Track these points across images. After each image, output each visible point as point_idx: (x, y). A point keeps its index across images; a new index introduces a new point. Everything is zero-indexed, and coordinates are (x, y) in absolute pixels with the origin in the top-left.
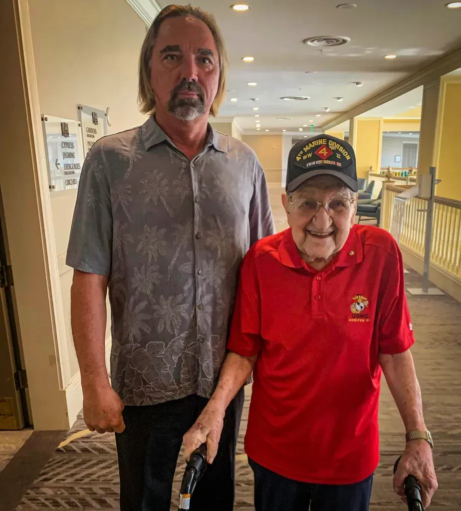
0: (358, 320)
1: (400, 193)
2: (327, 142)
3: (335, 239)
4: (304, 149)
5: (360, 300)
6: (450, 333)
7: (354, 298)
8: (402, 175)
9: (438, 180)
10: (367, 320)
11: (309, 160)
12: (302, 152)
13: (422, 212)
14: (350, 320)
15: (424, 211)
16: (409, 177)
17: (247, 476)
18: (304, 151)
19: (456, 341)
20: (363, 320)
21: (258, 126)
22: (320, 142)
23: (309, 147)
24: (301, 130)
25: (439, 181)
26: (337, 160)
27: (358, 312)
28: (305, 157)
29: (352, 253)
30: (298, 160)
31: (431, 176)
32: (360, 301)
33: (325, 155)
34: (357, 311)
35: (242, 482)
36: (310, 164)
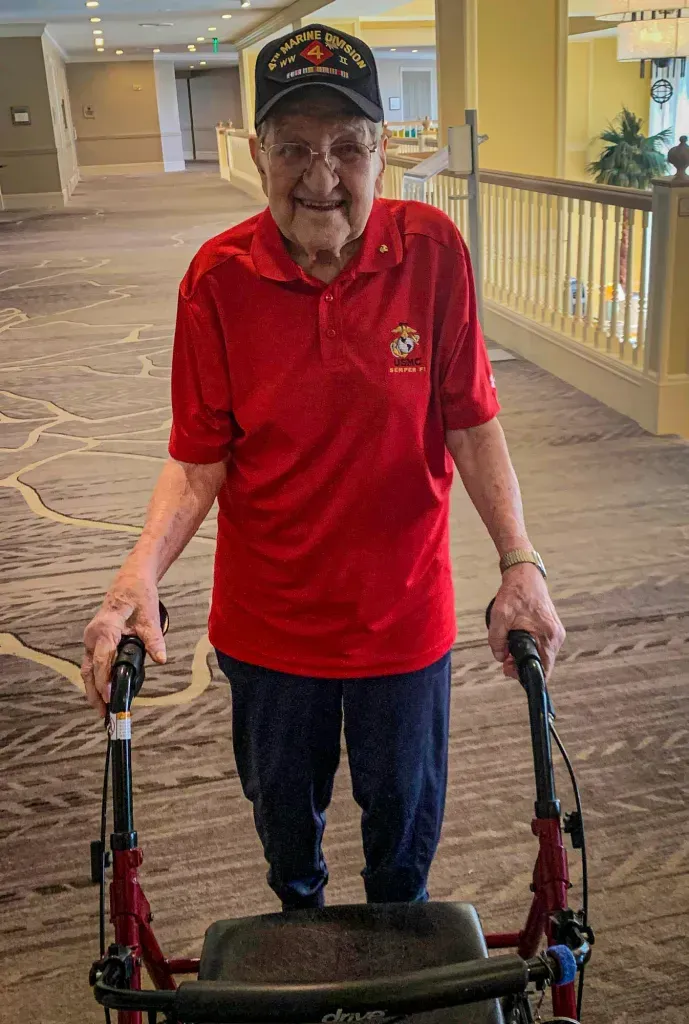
0: (406, 369)
1: (411, 168)
2: (323, 36)
3: (347, 215)
4: (282, 48)
5: (405, 333)
6: (533, 427)
7: (395, 331)
8: (414, 135)
9: (483, 137)
10: (421, 369)
11: (291, 67)
12: (277, 55)
13: (458, 201)
14: (391, 370)
15: (462, 198)
16: (424, 137)
17: (191, 731)
18: (281, 53)
19: (545, 439)
20: (414, 370)
21: (99, 42)
22: (309, 36)
23: (289, 44)
24: (192, 48)
25: (485, 137)
26: (341, 67)
27: (405, 356)
28: (283, 63)
29: (384, 248)
30: (272, 69)
31: (468, 128)
32: (405, 335)
33: (319, 57)
34: (402, 353)
35: (185, 742)
36: (292, 74)
